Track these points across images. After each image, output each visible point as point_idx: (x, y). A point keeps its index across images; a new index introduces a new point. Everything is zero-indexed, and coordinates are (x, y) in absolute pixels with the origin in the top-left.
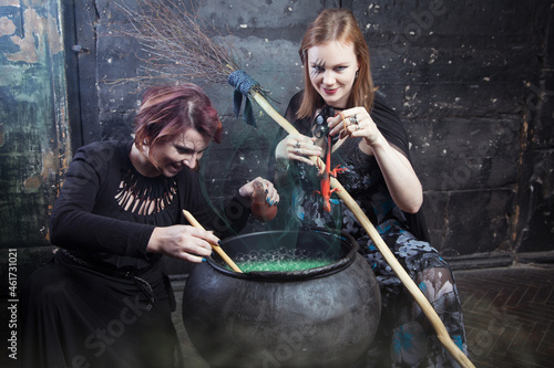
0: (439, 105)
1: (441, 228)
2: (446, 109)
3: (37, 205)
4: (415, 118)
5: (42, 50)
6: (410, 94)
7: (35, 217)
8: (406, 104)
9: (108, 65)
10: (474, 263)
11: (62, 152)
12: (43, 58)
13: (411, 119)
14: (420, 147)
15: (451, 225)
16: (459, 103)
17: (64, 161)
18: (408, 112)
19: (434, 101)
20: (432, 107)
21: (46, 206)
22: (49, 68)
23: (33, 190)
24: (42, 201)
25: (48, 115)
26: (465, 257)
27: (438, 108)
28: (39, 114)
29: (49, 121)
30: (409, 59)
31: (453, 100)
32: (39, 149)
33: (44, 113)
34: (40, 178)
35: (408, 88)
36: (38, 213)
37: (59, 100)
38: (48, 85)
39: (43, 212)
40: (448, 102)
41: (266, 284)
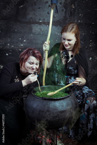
6: (92, 43)
8: (90, 46)
14: (94, 59)
30: (92, 32)
35: (91, 41)
41: (47, 101)
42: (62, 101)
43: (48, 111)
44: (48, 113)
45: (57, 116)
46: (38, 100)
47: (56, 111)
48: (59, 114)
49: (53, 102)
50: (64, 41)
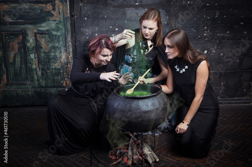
0: (220, 35)
1: (219, 86)
2: (223, 37)
3: (60, 73)
4: (209, 40)
5: (62, 16)
6: (207, 30)
7: (60, 77)
8: (205, 34)
9: (85, 20)
10: (234, 101)
11: (69, 53)
12: (62, 19)
13: (207, 41)
14: (211, 53)
15: (224, 85)
16: (229, 34)
17: (70, 57)
18: (205, 38)
19: (217, 33)
20: (217, 36)
21: (63, 73)
22: (64, 22)
23: (59, 67)
24: (62, 71)
25: (64, 39)
26: (230, 99)
27: (219, 36)
28: (61, 39)
29: (64, 42)
30: (206, 16)
31: (226, 33)
32: (61, 52)
33: (62, 39)
34: (61, 63)
35: (206, 28)
36: (61, 76)
37: (68, 34)
38: (64, 29)
39: (62, 75)
40: (223, 33)
41: (130, 100)
42: (146, 100)
43: (130, 111)
44: (129, 113)
45: (139, 117)
46: (119, 98)
47: (139, 111)
48: (142, 114)
49: (136, 101)
50: (145, 30)
